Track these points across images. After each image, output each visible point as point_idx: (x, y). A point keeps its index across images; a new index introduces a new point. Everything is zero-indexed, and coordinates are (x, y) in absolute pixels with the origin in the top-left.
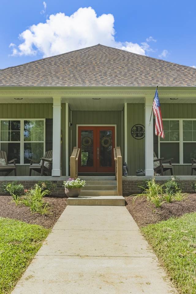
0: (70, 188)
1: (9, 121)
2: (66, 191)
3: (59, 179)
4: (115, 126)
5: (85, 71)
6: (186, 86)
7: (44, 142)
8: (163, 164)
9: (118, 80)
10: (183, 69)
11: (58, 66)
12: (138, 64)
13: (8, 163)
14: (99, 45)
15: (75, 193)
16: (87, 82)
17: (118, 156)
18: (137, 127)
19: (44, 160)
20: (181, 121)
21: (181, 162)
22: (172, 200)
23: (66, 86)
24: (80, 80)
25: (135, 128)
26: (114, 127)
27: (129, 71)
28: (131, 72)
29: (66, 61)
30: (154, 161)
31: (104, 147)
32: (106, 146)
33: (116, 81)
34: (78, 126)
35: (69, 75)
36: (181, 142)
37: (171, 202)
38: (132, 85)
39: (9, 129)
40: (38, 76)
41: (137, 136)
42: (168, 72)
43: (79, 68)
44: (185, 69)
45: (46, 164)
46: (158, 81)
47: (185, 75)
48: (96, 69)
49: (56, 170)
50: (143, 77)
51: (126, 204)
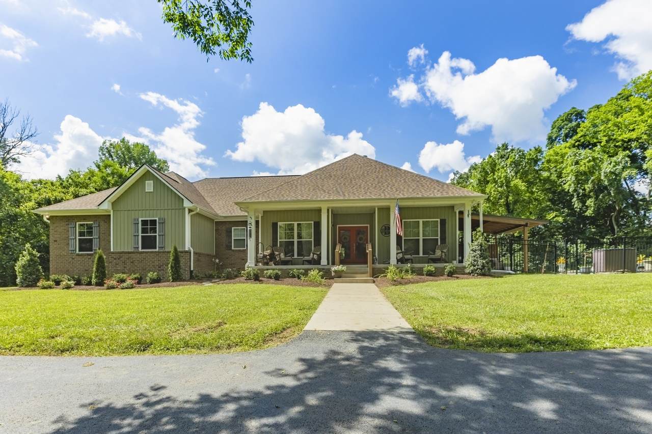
0: (335, 271)
1: (286, 224)
2: (333, 274)
3: (326, 267)
4: (369, 225)
5: (344, 184)
6: (420, 196)
7: (313, 240)
8: (405, 256)
9: (370, 193)
10: (422, 179)
11: (323, 180)
12: (386, 175)
13: (286, 256)
14: (355, 154)
15: (339, 275)
16: (347, 195)
17: (369, 250)
18: (385, 227)
19: (314, 254)
20: (421, 221)
21: (421, 255)
22: (404, 277)
23: (331, 199)
24: (341, 193)
25: (384, 228)
26: (367, 227)
27: (378, 183)
28: (380, 184)
29: (329, 174)
30: (397, 254)
31: (359, 243)
32: (361, 242)
33: (368, 194)
34: (338, 226)
35: (332, 188)
36: (421, 238)
37: (402, 278)
38: (379, 197)
39: (286, 230)
40: (309, 190)
41: (386, 234)
42: (409, 183)
43: (339, 181)
44: (424, 179)
45: (315, 257)
46: (400, 192)
47: (422, 186)
48: (353, 182)
49: (324, 261)
50: (389, 189)
51: (374, 282)
